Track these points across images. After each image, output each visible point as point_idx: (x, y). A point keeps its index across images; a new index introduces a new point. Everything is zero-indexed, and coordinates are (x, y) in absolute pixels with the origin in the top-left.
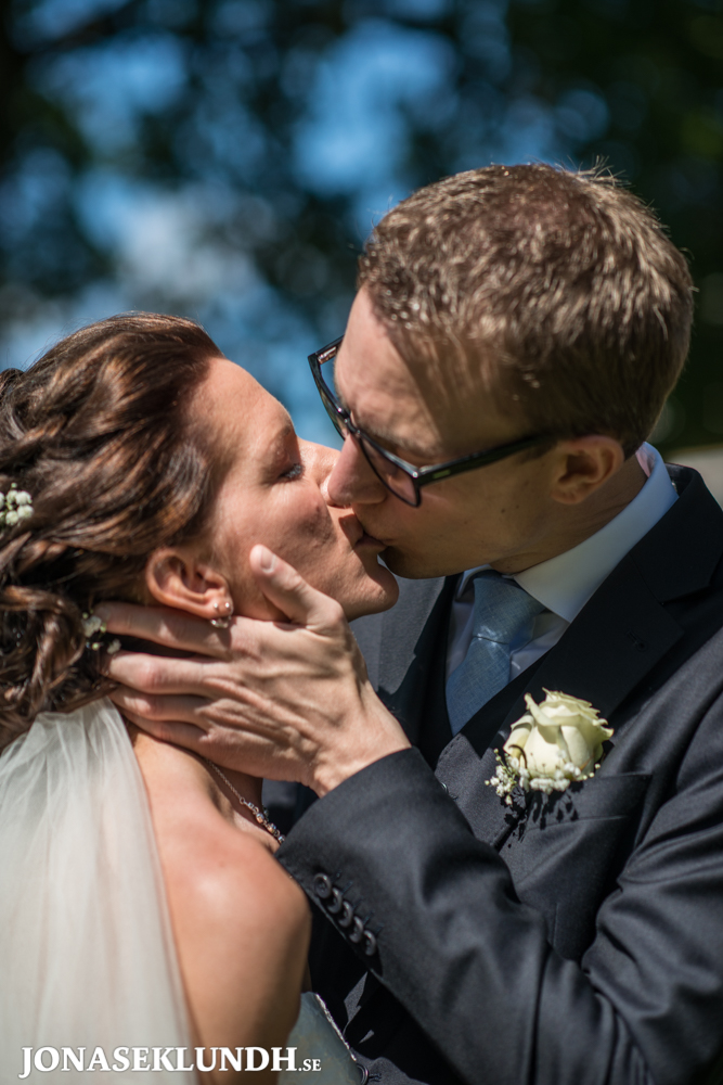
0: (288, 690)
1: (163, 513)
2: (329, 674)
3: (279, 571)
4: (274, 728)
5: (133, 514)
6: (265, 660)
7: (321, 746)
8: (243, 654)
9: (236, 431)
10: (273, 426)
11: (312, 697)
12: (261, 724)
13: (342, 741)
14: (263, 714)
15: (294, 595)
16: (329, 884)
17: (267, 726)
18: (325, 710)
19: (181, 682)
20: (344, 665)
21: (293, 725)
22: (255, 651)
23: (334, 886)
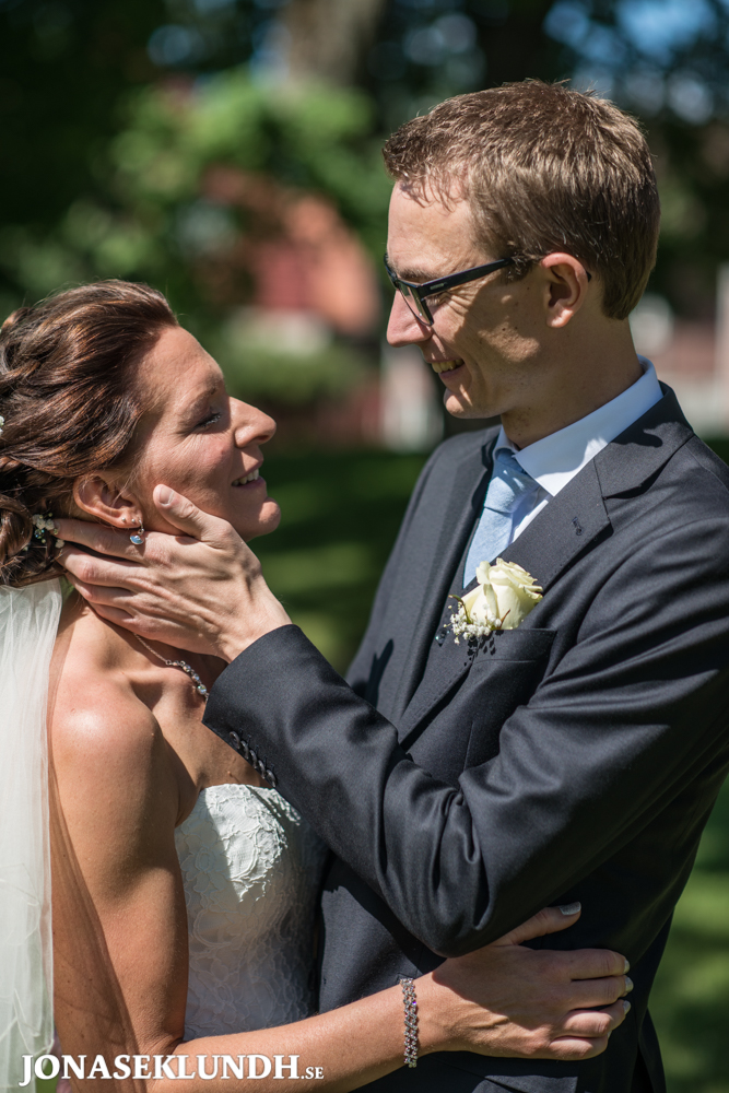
0: (195, 588)
1: (95, 448)
2: (225, 577)
3: (177, 503)
4: (183, 617)
5: (71, 446)
6: (175, 566)
7: (221, 630)
8: (157, 562)
9: (168, 390)
10: (198, 389)
11: (213, 594)
12: (174, 613)
13: (237, 625)
14: (175, 605)
15: (189, 520)
16: (238, 739)
17: (178, 615)
18: (223, 603)
19: (109, 578)
20: (235, 569)
21: (199, 614)
22: (166, 560)
23: (241, 740)
